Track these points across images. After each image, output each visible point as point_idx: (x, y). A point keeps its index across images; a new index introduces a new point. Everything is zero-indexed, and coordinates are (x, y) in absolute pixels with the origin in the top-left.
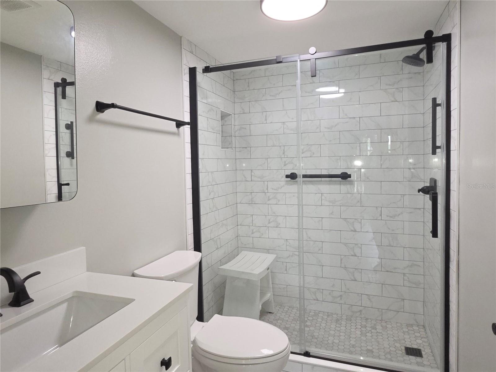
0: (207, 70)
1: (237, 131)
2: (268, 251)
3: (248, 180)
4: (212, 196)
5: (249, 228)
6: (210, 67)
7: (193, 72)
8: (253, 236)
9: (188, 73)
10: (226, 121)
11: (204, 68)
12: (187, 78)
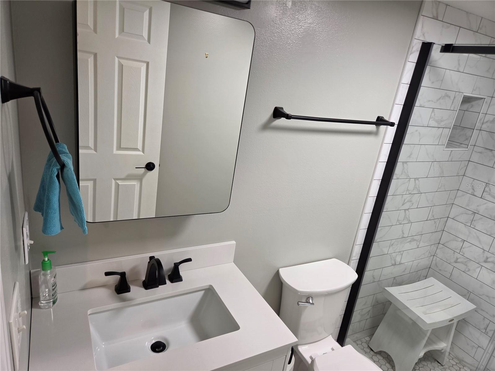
0: (447, 48)
1: (487, 122)
2: (467, 294)
3: (476, 194)
4: (406, 206)
5: (454, 253)
6: (453, 45)
7: (426, 48)
8: (455, 265)
9: (418, 51)
10: (472, 106)
11: (444, 45)
12: (414, 57)
